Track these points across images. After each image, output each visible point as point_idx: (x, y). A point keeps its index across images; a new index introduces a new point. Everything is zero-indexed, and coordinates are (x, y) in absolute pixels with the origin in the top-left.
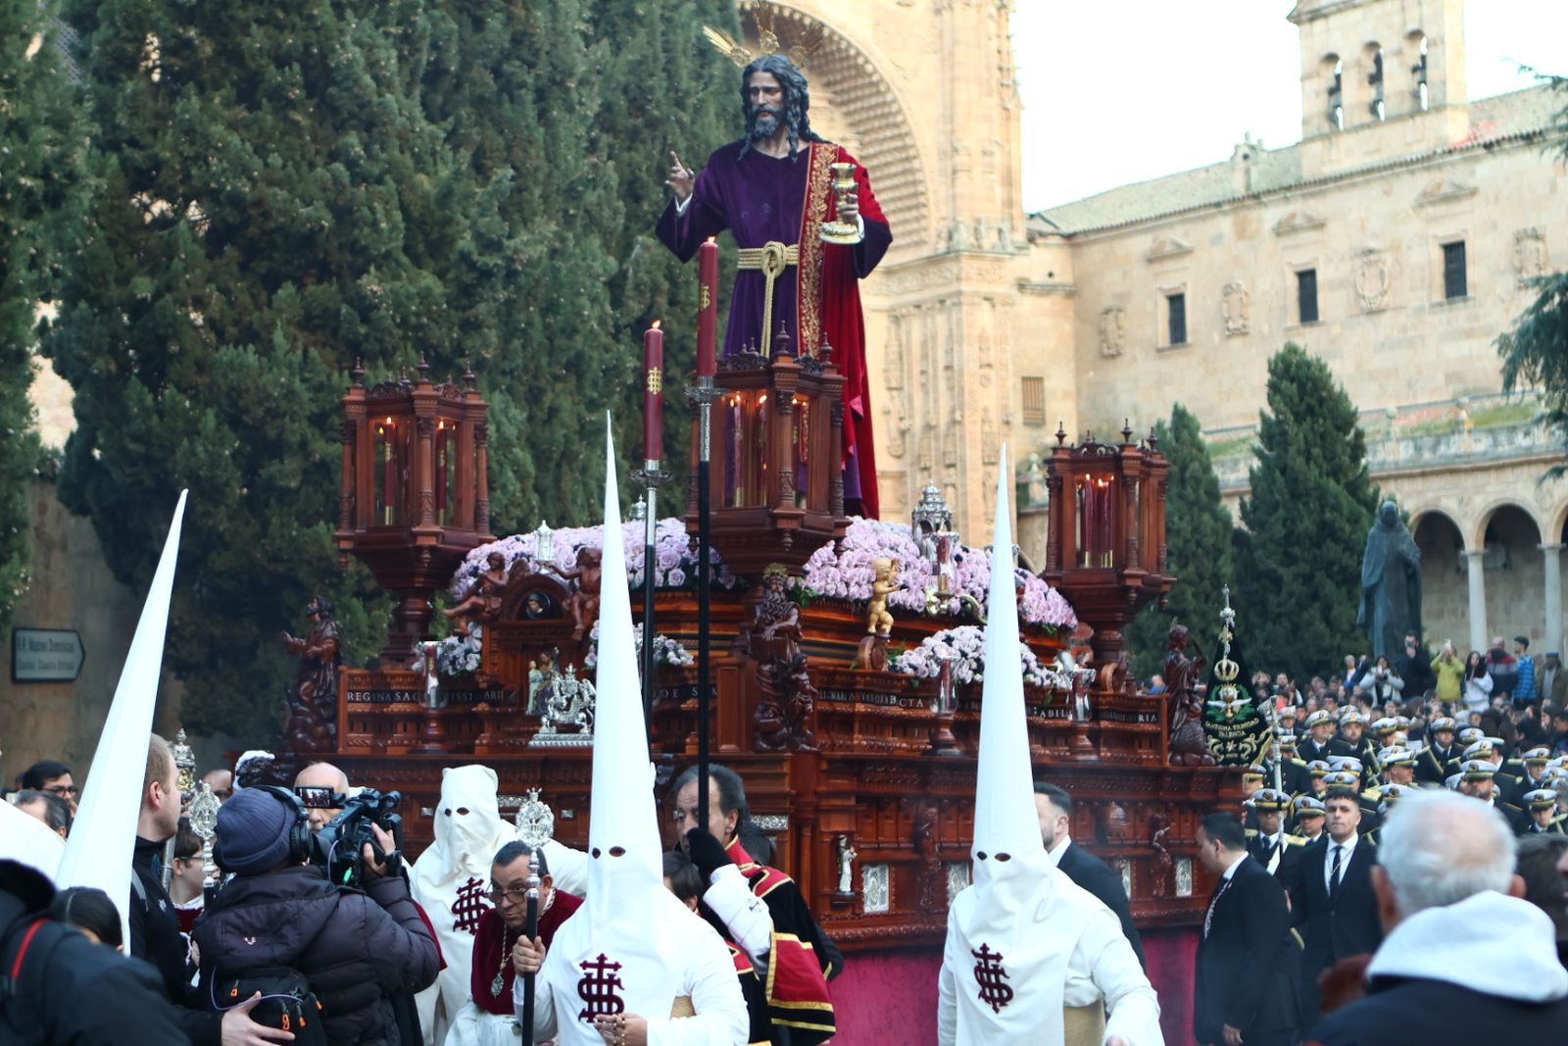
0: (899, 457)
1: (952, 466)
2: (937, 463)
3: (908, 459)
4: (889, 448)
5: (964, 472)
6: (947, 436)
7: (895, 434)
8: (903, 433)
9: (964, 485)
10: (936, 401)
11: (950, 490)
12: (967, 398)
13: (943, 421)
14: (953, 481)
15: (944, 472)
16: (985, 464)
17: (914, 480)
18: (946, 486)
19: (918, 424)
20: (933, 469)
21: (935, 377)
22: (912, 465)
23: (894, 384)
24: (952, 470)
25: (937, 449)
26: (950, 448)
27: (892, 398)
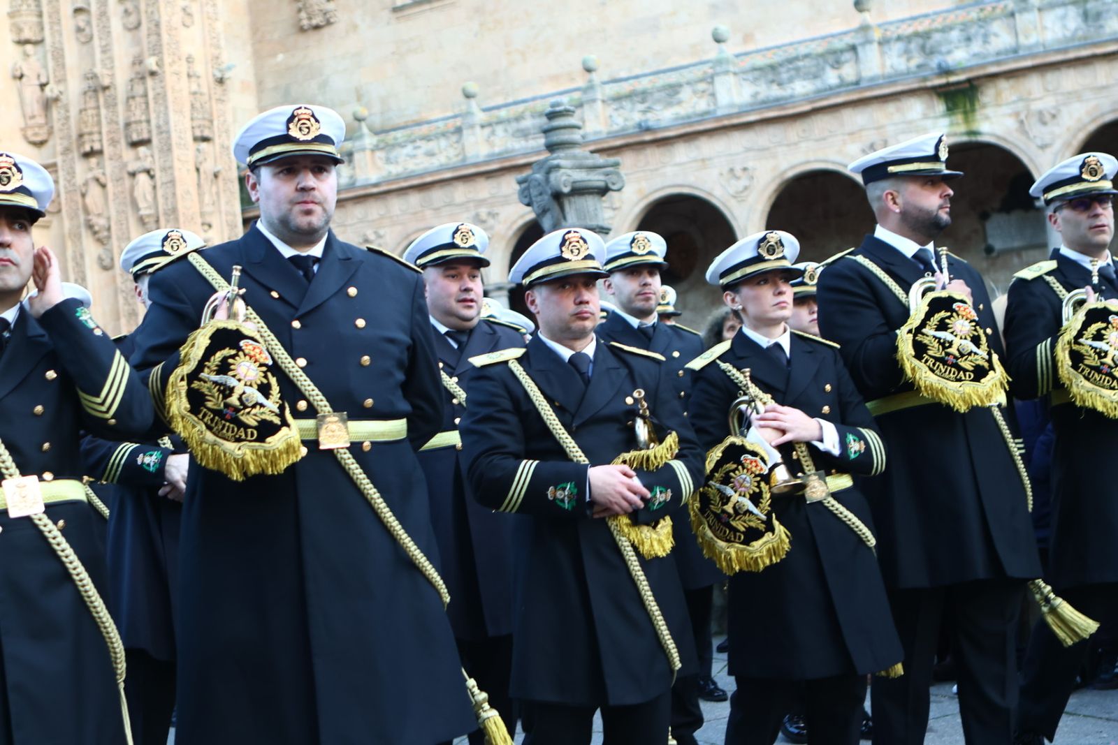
0: (40, 144)
1: (146, 142)
2: (114, 142)
3: (57, 143)
4: (24, 130)
5: (167, 149)
6: (132, 97)
7: (36, 109)
8: (48, 104)
9: (167, 169)
10: (106, 50)
11: (143, 178)
12: (165, 38)
13: (121, 77)
14: (147, 165)
15: (128, 154)
16: (196, 139)
17: (71, 173)
18: (133, 175)
19: (73, 88)
20: (108, 151)
21: (103, 14)
22: (67, 151)
23: (27, 34)
24: (142, 150)
25: (112, 122)
26: (138, 114)
27: (26, 55)
